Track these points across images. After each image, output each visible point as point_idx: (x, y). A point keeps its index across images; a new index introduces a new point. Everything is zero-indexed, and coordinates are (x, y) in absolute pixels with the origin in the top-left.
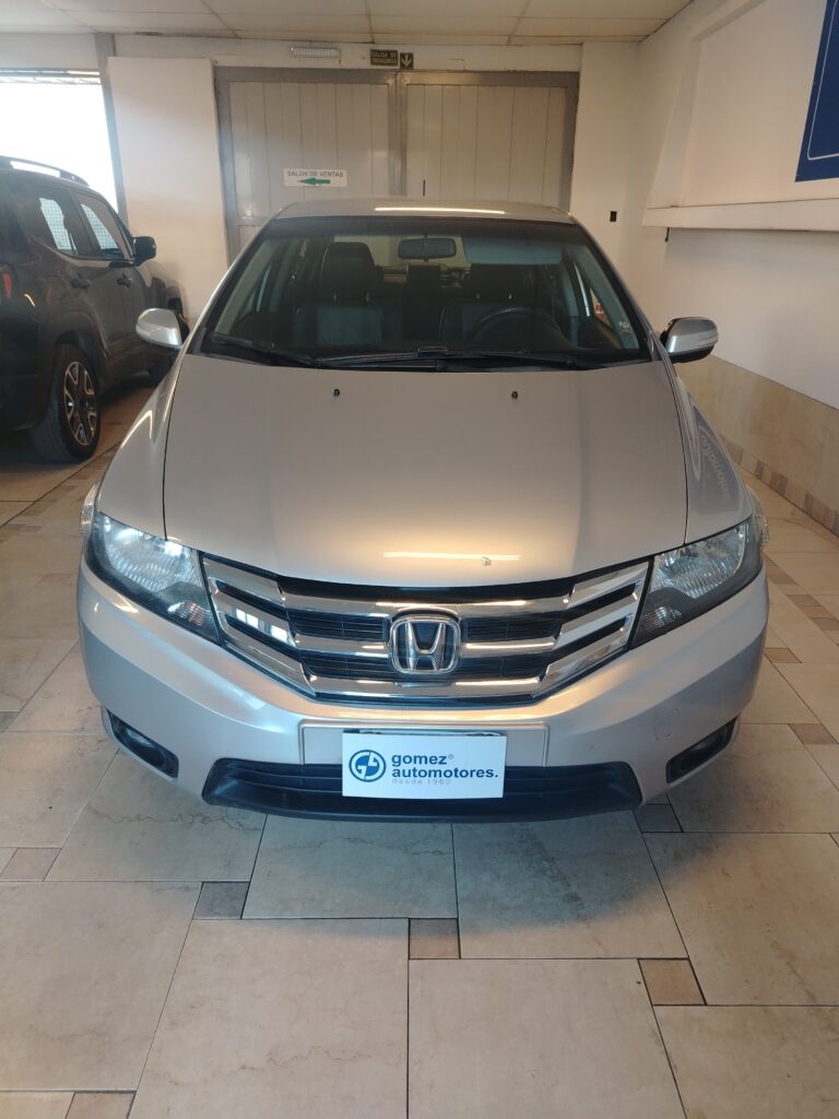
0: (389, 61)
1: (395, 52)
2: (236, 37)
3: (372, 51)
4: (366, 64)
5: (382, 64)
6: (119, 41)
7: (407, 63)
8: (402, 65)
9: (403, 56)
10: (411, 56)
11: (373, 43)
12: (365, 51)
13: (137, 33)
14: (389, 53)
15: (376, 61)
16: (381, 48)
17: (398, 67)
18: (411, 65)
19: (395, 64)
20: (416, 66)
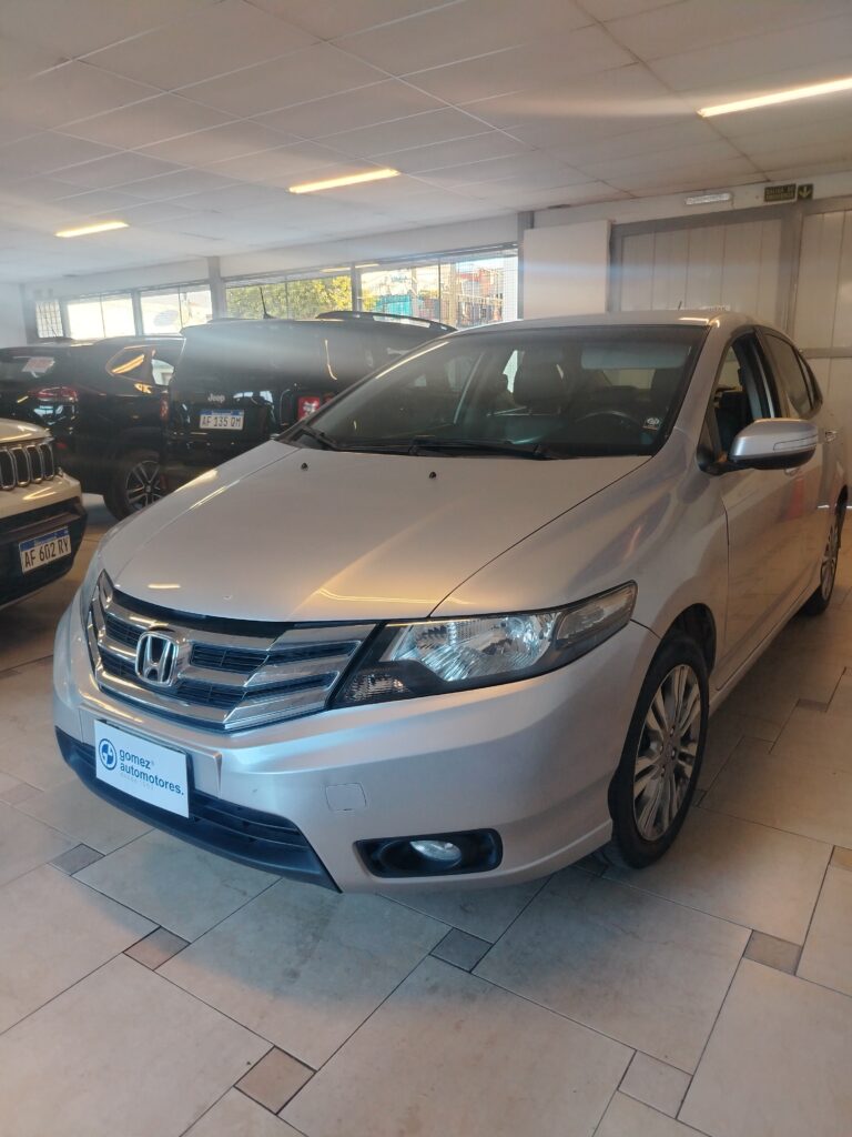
0: (786, 195)
1: (794, 186)
2: (634, 197)
3: (767, 189)
4: (759, 202)
5: (777, 200)
6: (538, 217)
7: (805, 194)
8: (800, 197)
9: (801, 188)
10: (810, 187)
11: (768, 181)
12: (759, 190)
13: (551, 208)
14: (785, 188)
15: (771, 197)
16: (777, 184)
17: (795, 200)
18: (810, 196)
19: (792, 198)
20: (814, 196)
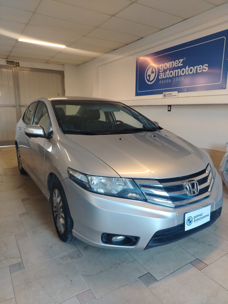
0: (12, 64)
1: (14, 62)
3: (7, 61)
4: (5, 64)
5: (10, 64)
7: (17, 65)
8: (16, 65)
9: (16, 63)
10: (18, 63)
11: (7, 59)
12: (5, 60)
14: (12, 62)
15: (8, 63)
16: (9, 60)
17: (15, 65)
18: (19, 66)
19: (14, 65)
20: (20, 66)
